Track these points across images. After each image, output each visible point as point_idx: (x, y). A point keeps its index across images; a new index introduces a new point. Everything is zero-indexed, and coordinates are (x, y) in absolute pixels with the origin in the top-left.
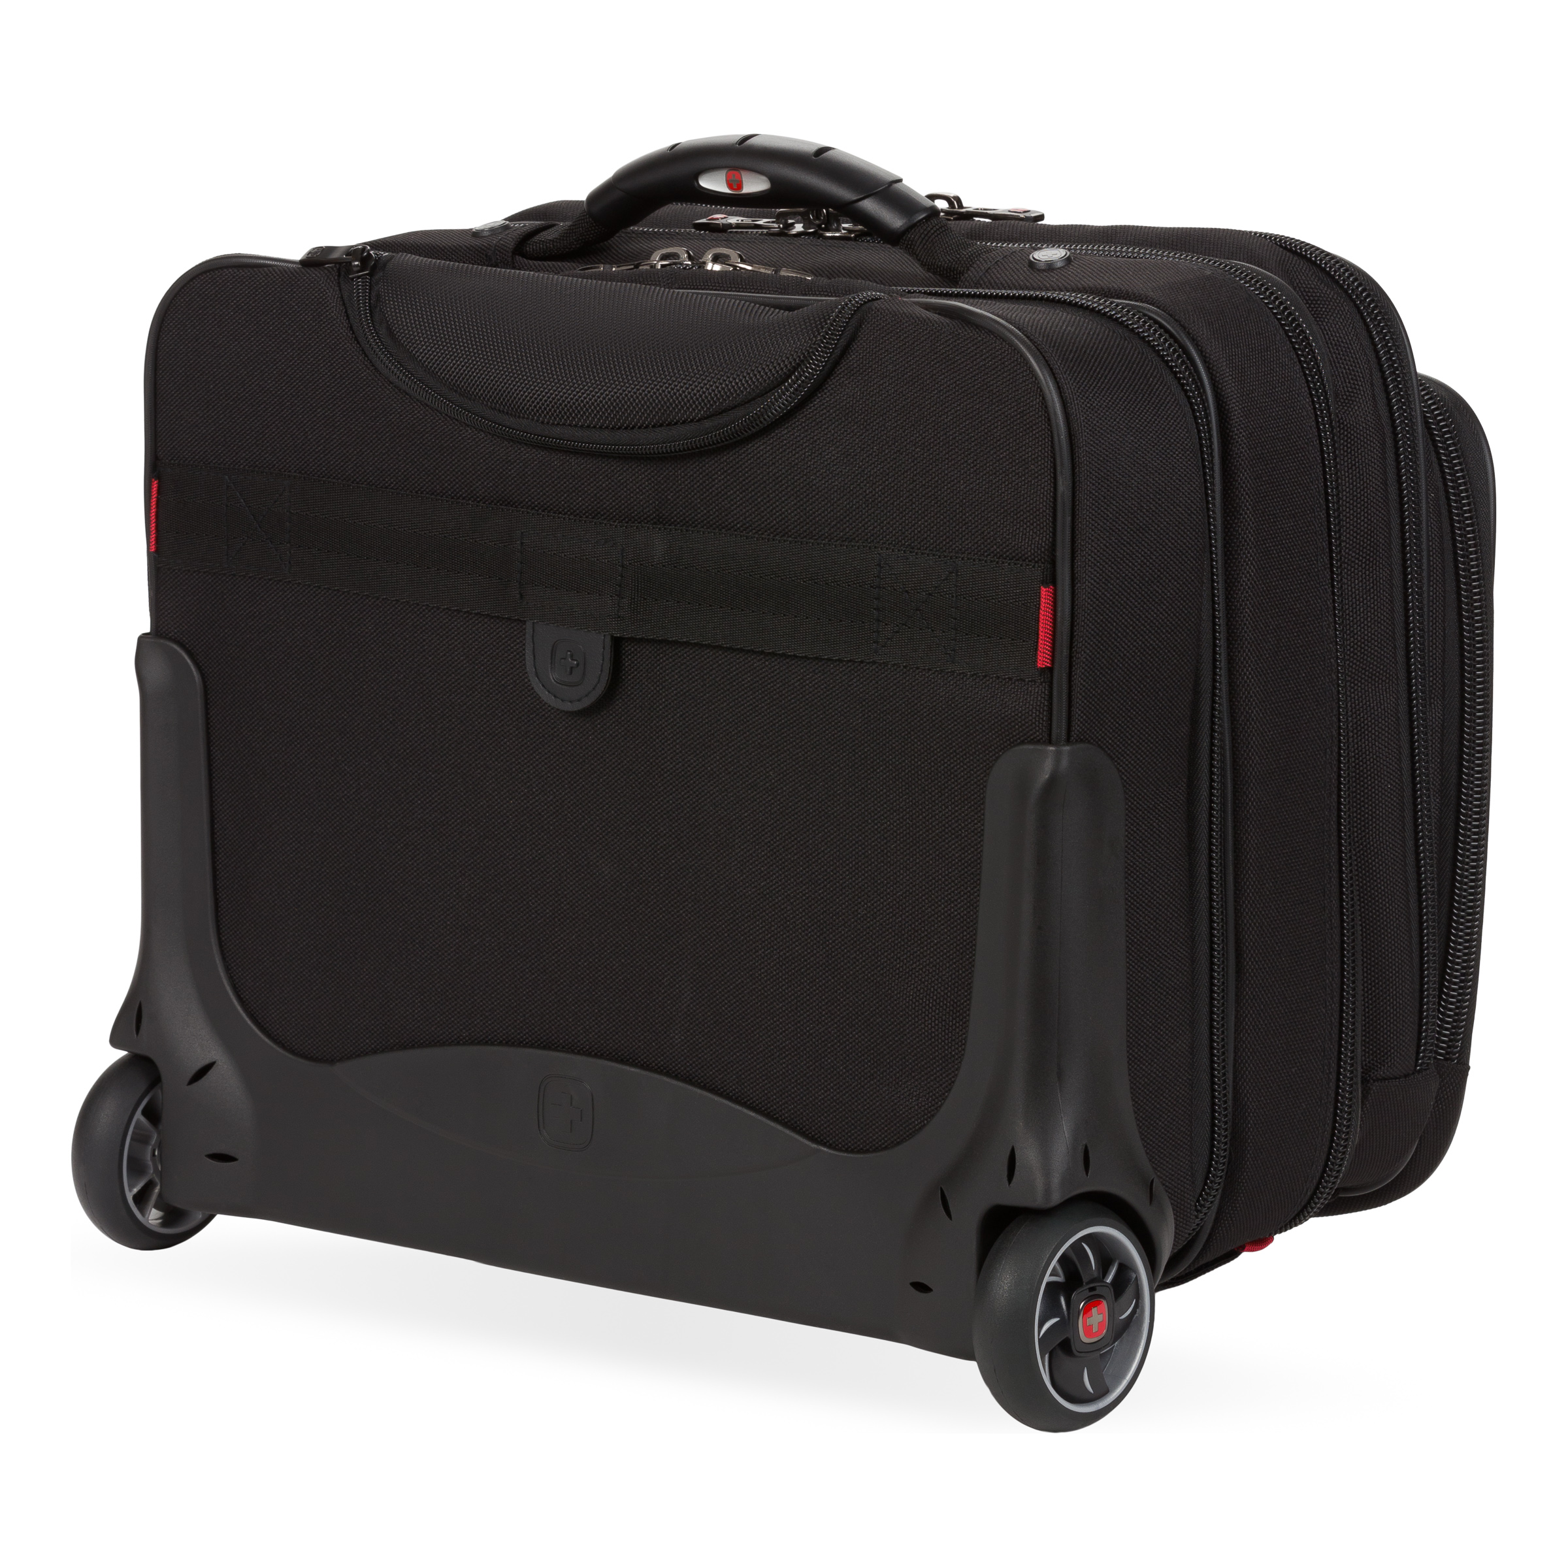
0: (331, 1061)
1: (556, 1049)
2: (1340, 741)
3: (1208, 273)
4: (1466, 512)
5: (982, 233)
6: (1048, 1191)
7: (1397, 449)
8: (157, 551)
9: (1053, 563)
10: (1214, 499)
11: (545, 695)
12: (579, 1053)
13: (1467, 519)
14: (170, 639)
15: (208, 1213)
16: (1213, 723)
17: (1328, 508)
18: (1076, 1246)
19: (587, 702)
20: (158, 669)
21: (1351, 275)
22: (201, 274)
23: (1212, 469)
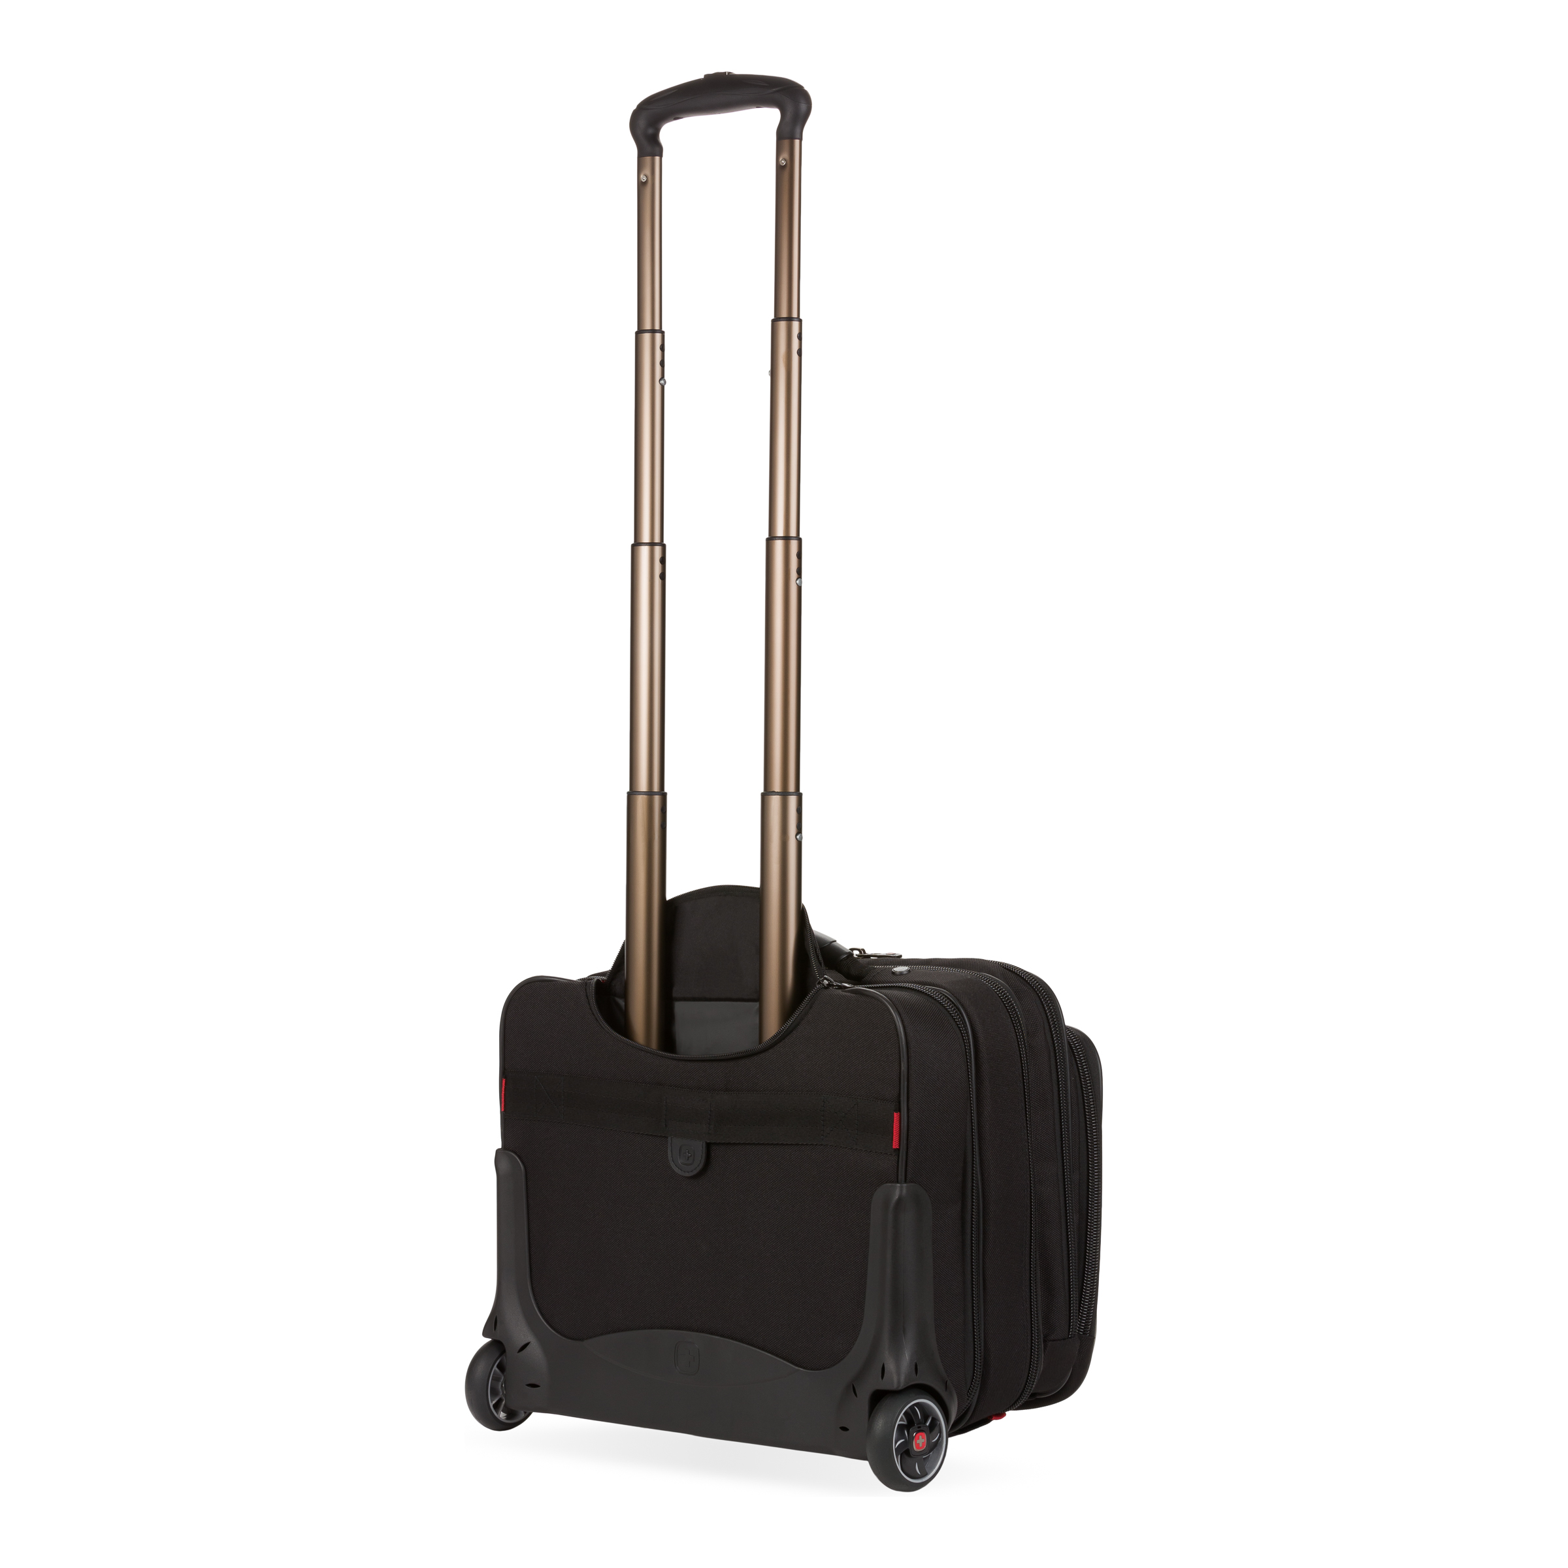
0: (582, 1340)
1: (682, 1330)
2: (1031, 1186)
3: (969, 977)
4: (1089, 1086)
5: (874, 963)
6: (899, 1382)
7: (1056, 1057)
8: (505, 1111)
9: (899, 1103)
10: (972, 1076)
11: (677, 1170)
12: (693, 1331)
13: (1089, 1089)
14: (510, 1151)
15: (528, 1412)
16: (973, 1176)
17: (1024, 1082)
18: (912, 1408)
19: (695, 1172)
20: (505, 1165)
21: (1035, 980)
22: (526, 984)
23: (971, 1063)
